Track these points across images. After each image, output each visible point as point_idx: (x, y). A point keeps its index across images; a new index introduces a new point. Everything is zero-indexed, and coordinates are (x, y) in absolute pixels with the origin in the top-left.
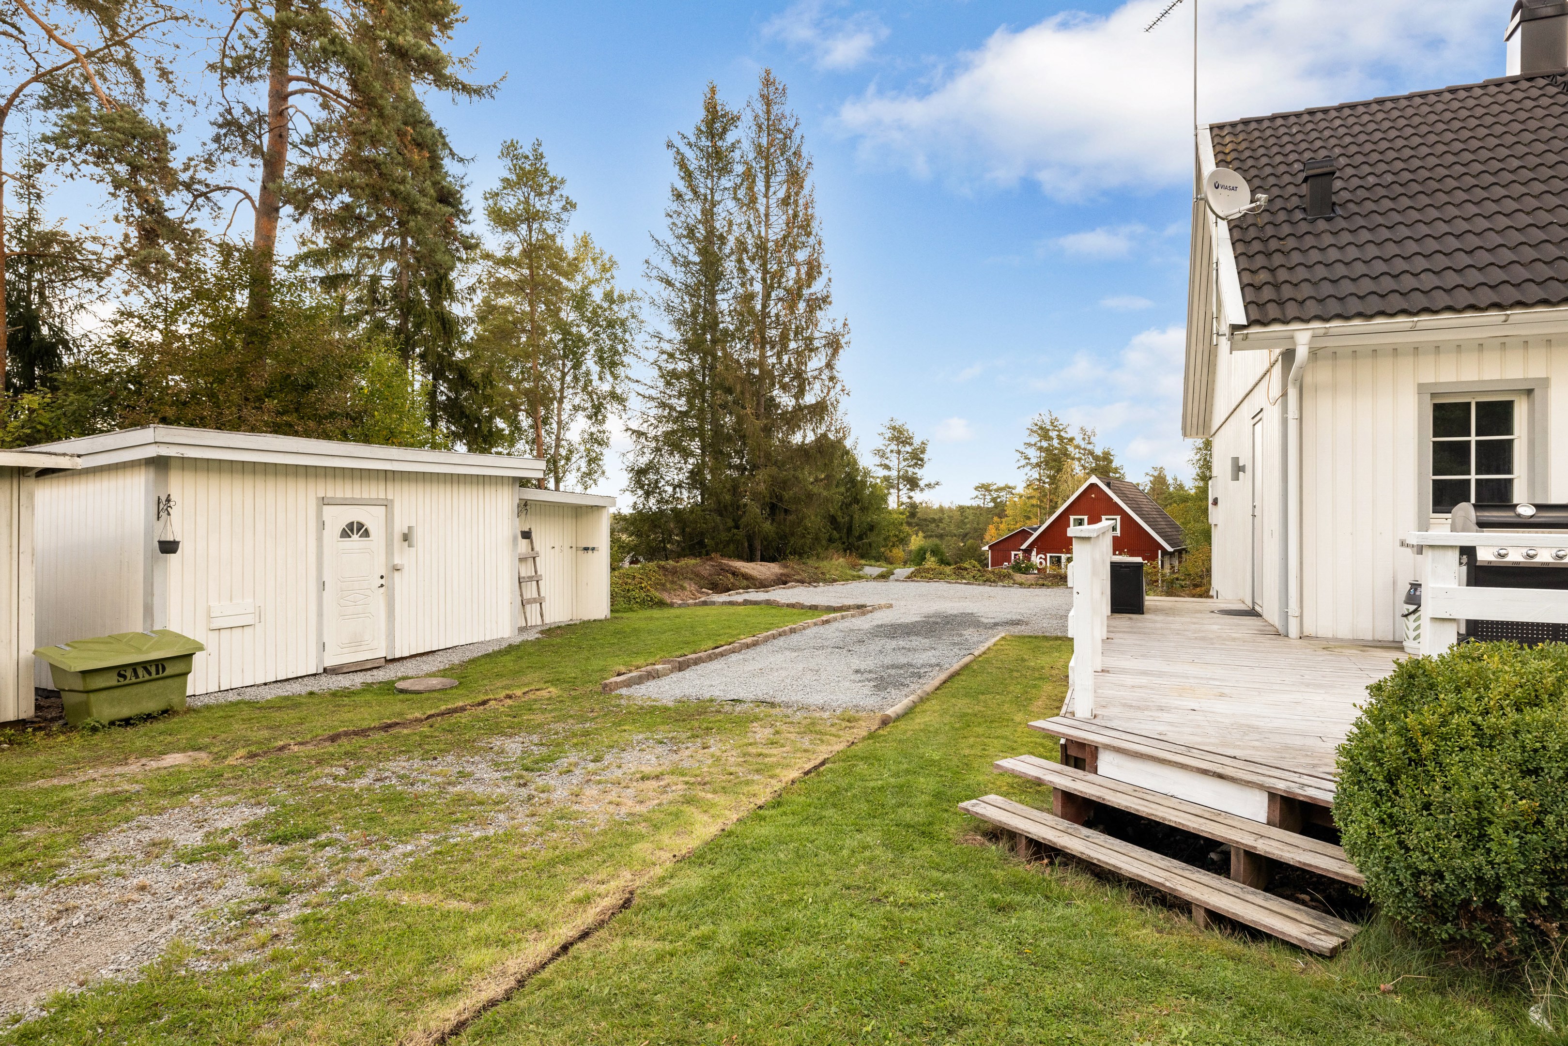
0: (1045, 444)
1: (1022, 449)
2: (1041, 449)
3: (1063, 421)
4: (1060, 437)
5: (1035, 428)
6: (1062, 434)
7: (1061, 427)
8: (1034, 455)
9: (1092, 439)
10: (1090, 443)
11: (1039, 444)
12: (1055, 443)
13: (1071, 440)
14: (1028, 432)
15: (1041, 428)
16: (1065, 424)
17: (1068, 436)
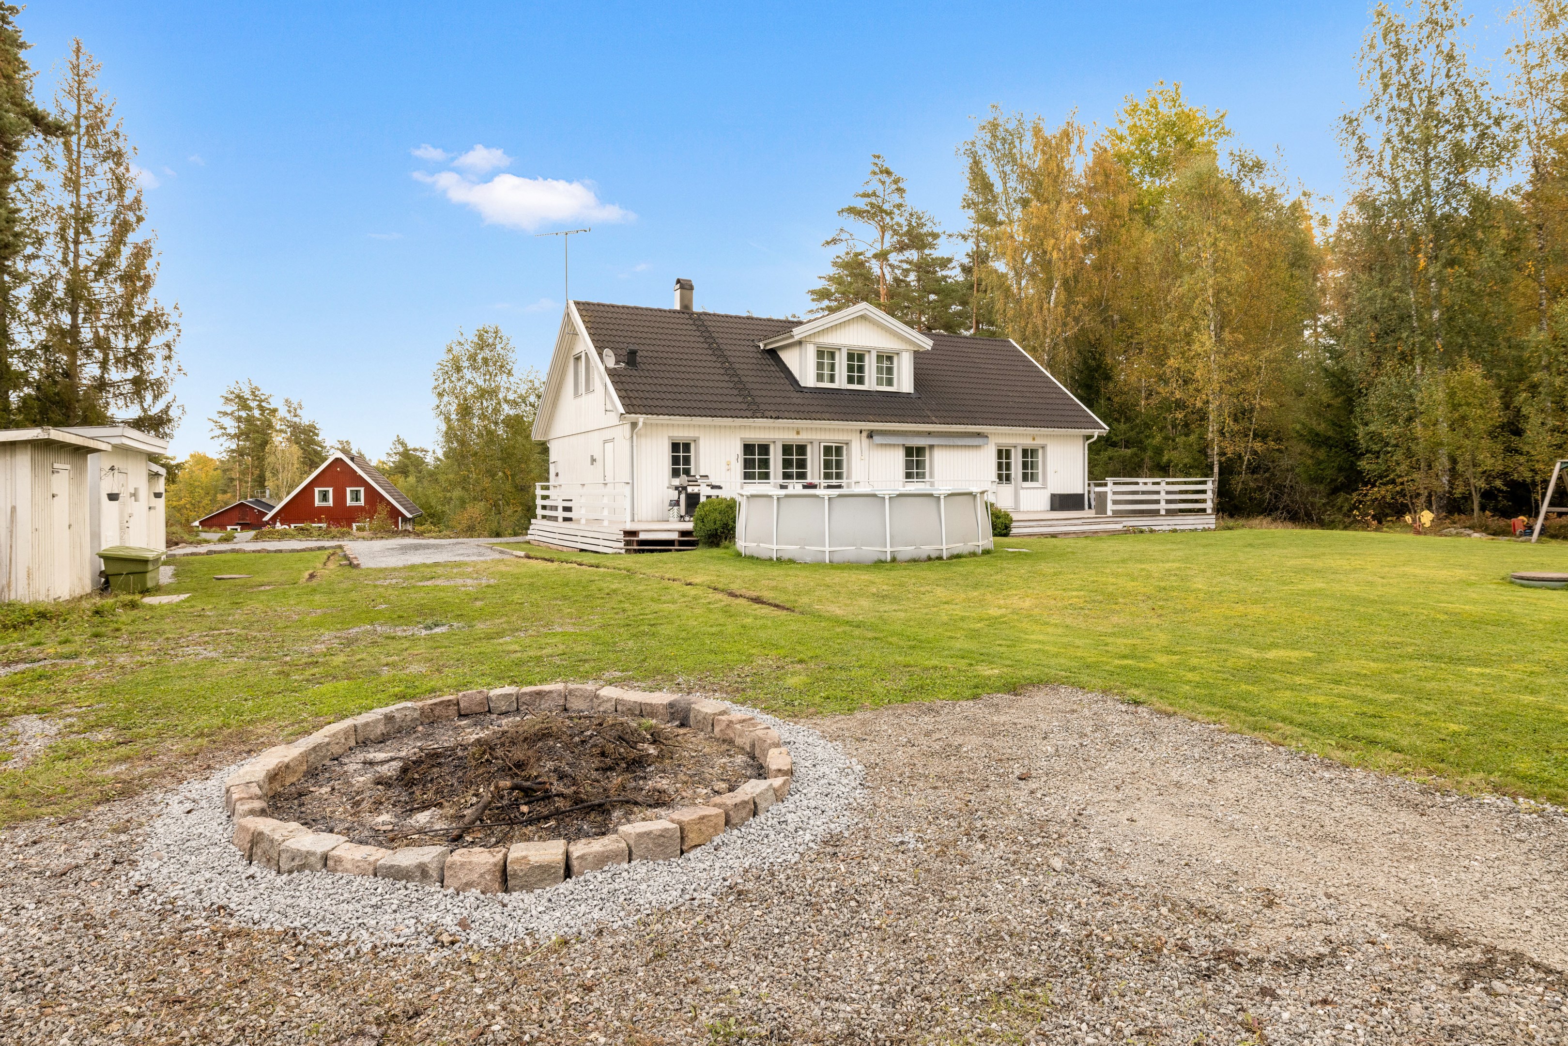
0: (243, 414)
1: (216, 417)
2: (239, 419)
3: (265, 391)
4: (261, 408)
5: (232, 396)
6: (263, 404)
7: (263, 397)
8: (231, 426)
9: (299, 412)
10: (295, 416)
11: (236, 414)
12: (257, 413)
13: (275, 411)
14: (223, 400)
15: (238, 397)
16: (267, 394)
17: (271, 407)
